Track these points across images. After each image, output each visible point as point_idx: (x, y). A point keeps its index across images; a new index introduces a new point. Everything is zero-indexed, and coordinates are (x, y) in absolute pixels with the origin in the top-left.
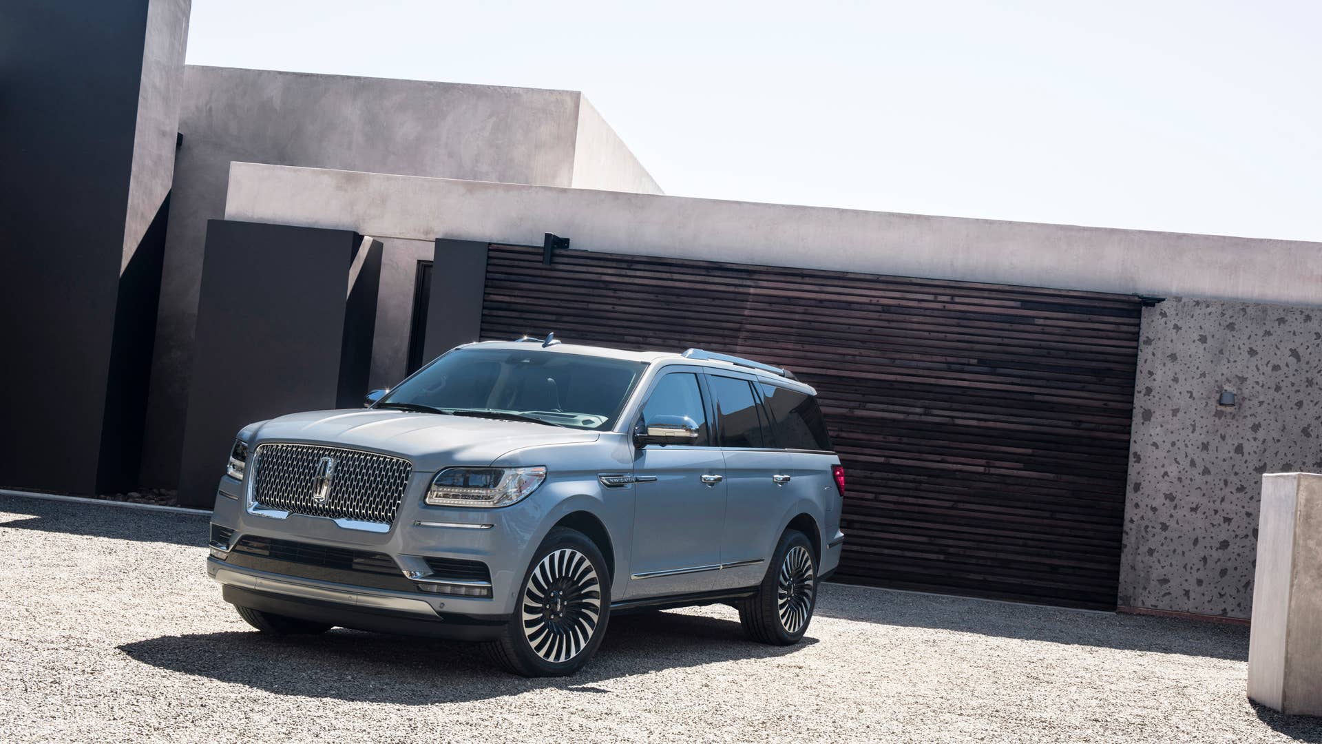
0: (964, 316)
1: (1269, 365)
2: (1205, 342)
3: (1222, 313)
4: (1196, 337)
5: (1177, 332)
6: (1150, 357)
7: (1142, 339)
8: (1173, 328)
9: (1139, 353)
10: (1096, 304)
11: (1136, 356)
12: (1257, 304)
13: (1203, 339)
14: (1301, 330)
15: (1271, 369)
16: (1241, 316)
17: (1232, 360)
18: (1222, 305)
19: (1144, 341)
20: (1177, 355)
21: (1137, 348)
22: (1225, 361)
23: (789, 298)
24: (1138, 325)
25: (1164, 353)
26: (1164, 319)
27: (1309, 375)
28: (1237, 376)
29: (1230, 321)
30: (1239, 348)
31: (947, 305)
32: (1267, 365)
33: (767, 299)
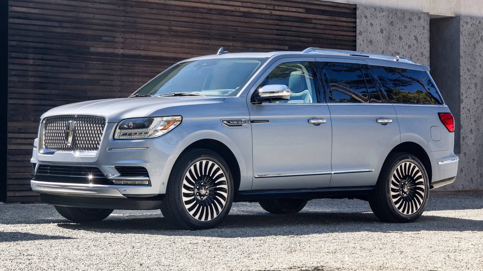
0: (280, 18)
1: (407, 45)
2: (383, 33)
3: (388, 16)
4: (379, 30)
5: (372, 27)
6: (362, 42)
7: (358, 32)
8: (370, 25)
9: (357, 40)
10: (337, 10)
11: (355, 41)
12: (401, 10)
13: (382, 31)
14: (418, 25)
15: (408, 47)
16: (395, 17)
17: (393, 43)
18: (388, 11)
19: (359, 33)
20: (372, 40)
21: (355, 36)
22: (390, 44)
23: (194, 8)
24: (355, 22)
25: (367, 40)
26: (366, 19)
27: (421, 50)
28: (395, 52)
29: (391, 20)
30: (396, 36)
31: (272, 11)
32: (406, 45)
33: (181, 9)
